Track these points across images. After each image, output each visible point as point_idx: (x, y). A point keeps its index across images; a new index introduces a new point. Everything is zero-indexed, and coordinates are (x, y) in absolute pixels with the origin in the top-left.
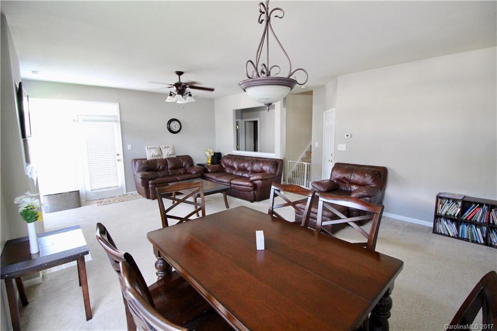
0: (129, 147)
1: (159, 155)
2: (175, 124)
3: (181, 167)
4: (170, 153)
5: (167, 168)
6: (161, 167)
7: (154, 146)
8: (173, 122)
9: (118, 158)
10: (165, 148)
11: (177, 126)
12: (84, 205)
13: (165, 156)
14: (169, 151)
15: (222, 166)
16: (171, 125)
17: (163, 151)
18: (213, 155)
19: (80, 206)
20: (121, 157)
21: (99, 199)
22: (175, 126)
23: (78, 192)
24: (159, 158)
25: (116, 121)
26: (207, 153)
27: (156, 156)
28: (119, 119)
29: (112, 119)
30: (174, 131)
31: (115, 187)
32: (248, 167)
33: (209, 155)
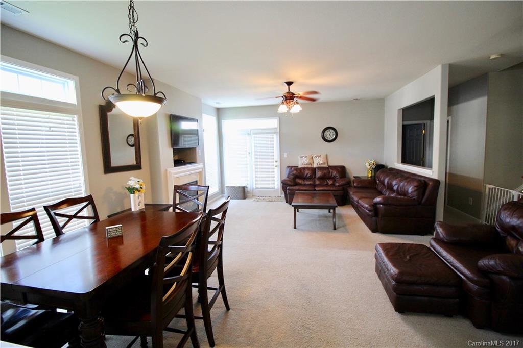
0: (285, 155)
1: (310, 164)
2: (329, 133)
3: (330, 178)
4: (321, 162)
5: (315, 177)
6: (309, 175)
7: (306, 155)
8: (328, 130)
9: (276, 164)
10: (316, 157)
11: (332, 134)
12: (250, 198)
13: (315, 166)
14: (320, 160)
15: (376, 182)
16: (325, 134)
17: (314, 159)
18: (374, 167)
19: (245, 198)
20: (278, 164)
21: (261, 197)
22: (330, 135)
23: (244, 188)
24: (310, 166)
25: (275, 133)
26: (367, 165)
27: (307, 164)
28: (278, 131)
29: (273, 131)
30: (329, 139)
31: (272, 188)
32: (395, 185)
33: (369, 167)
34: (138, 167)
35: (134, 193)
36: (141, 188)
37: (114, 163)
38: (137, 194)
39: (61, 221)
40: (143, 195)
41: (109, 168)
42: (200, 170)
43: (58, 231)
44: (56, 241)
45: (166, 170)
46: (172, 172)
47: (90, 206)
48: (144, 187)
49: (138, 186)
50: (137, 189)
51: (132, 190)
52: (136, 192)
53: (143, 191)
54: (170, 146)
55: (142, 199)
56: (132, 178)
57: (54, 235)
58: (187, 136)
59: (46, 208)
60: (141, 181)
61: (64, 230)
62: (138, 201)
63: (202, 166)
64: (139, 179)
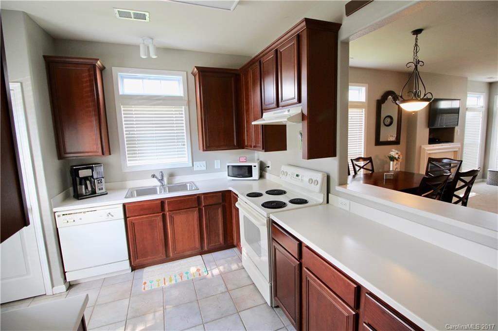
34: (397, 142)
35: (393, 161)
36: (399, 158)
37: (382, 139)
38: (395, 162)
39: (357, 168)
40: (399, 163)
41: (378, 142)
42: (457, 149)
43: (356, 173)
44: (354, 176)
45: (421, 147)
46: (426, 149)
47: (370, 163)
48: (401, 157)
49: (397, 156)
50: (395, 158)
51: (392, 159)
52: (395, 161)
53: (400, 160)
54: (427, 126)
55: (398, 166)
56: (393, 150)
57: (354, 174)
58: (445, 116)
59: (351, 160)
60: (399, 153)
61: (358, 173)
62: (395, 167)
63: (460, 145)
64: (398, 151)
